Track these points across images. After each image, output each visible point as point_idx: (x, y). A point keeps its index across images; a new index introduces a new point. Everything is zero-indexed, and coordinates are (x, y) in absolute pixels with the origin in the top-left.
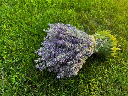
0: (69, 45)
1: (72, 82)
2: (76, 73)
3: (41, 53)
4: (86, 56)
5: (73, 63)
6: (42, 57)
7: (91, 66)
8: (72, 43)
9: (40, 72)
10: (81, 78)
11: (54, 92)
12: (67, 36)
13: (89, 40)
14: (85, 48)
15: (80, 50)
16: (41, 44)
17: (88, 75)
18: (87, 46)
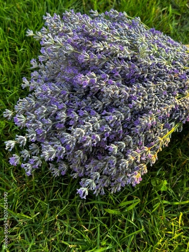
1: (128, 205)
2: (137, 177)
4: (173, 123)
5: (128, 147)
6: (28, 130)
8: (124, 82)
9: (24, 177)
10: (159, 192)
11: (73, 240)
12: (107, 57)
13: (184, 65)
14: (170, 95)
15: (151, 103)
16: (24, 83)
17: (185, 185)
18: (176, 89)
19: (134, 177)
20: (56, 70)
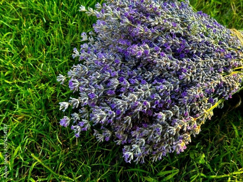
0: (165, 60)
2: (182, 146)
3: (77, 84)
4: (216, 99)
5: (175, 116)
6: (81, 94)
7: (231, 130)
8: (174, 56)
10: (197, 165)
12: (159, 32)
13: (229, 45)
14: (216, 72)
15: (199, 77)
16: (75, 53)
17: (221, 159)
18: (222, 66)
19: (179, 144)
20: (107, 42)
